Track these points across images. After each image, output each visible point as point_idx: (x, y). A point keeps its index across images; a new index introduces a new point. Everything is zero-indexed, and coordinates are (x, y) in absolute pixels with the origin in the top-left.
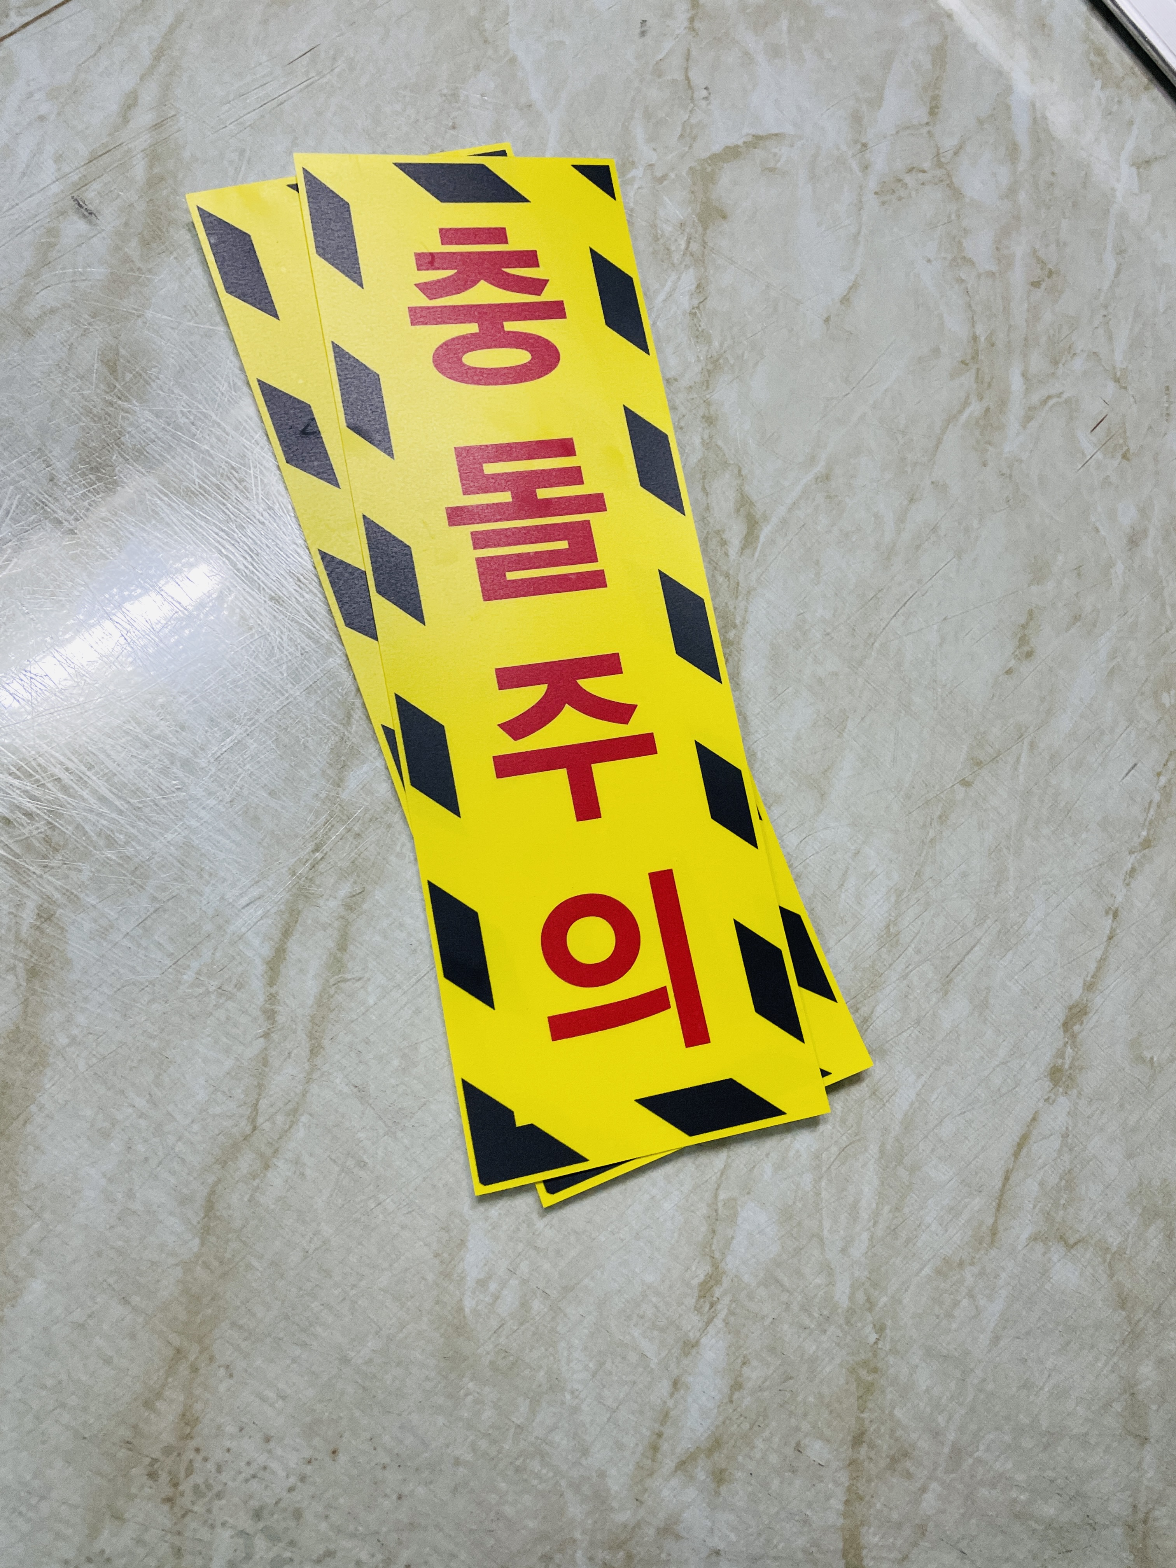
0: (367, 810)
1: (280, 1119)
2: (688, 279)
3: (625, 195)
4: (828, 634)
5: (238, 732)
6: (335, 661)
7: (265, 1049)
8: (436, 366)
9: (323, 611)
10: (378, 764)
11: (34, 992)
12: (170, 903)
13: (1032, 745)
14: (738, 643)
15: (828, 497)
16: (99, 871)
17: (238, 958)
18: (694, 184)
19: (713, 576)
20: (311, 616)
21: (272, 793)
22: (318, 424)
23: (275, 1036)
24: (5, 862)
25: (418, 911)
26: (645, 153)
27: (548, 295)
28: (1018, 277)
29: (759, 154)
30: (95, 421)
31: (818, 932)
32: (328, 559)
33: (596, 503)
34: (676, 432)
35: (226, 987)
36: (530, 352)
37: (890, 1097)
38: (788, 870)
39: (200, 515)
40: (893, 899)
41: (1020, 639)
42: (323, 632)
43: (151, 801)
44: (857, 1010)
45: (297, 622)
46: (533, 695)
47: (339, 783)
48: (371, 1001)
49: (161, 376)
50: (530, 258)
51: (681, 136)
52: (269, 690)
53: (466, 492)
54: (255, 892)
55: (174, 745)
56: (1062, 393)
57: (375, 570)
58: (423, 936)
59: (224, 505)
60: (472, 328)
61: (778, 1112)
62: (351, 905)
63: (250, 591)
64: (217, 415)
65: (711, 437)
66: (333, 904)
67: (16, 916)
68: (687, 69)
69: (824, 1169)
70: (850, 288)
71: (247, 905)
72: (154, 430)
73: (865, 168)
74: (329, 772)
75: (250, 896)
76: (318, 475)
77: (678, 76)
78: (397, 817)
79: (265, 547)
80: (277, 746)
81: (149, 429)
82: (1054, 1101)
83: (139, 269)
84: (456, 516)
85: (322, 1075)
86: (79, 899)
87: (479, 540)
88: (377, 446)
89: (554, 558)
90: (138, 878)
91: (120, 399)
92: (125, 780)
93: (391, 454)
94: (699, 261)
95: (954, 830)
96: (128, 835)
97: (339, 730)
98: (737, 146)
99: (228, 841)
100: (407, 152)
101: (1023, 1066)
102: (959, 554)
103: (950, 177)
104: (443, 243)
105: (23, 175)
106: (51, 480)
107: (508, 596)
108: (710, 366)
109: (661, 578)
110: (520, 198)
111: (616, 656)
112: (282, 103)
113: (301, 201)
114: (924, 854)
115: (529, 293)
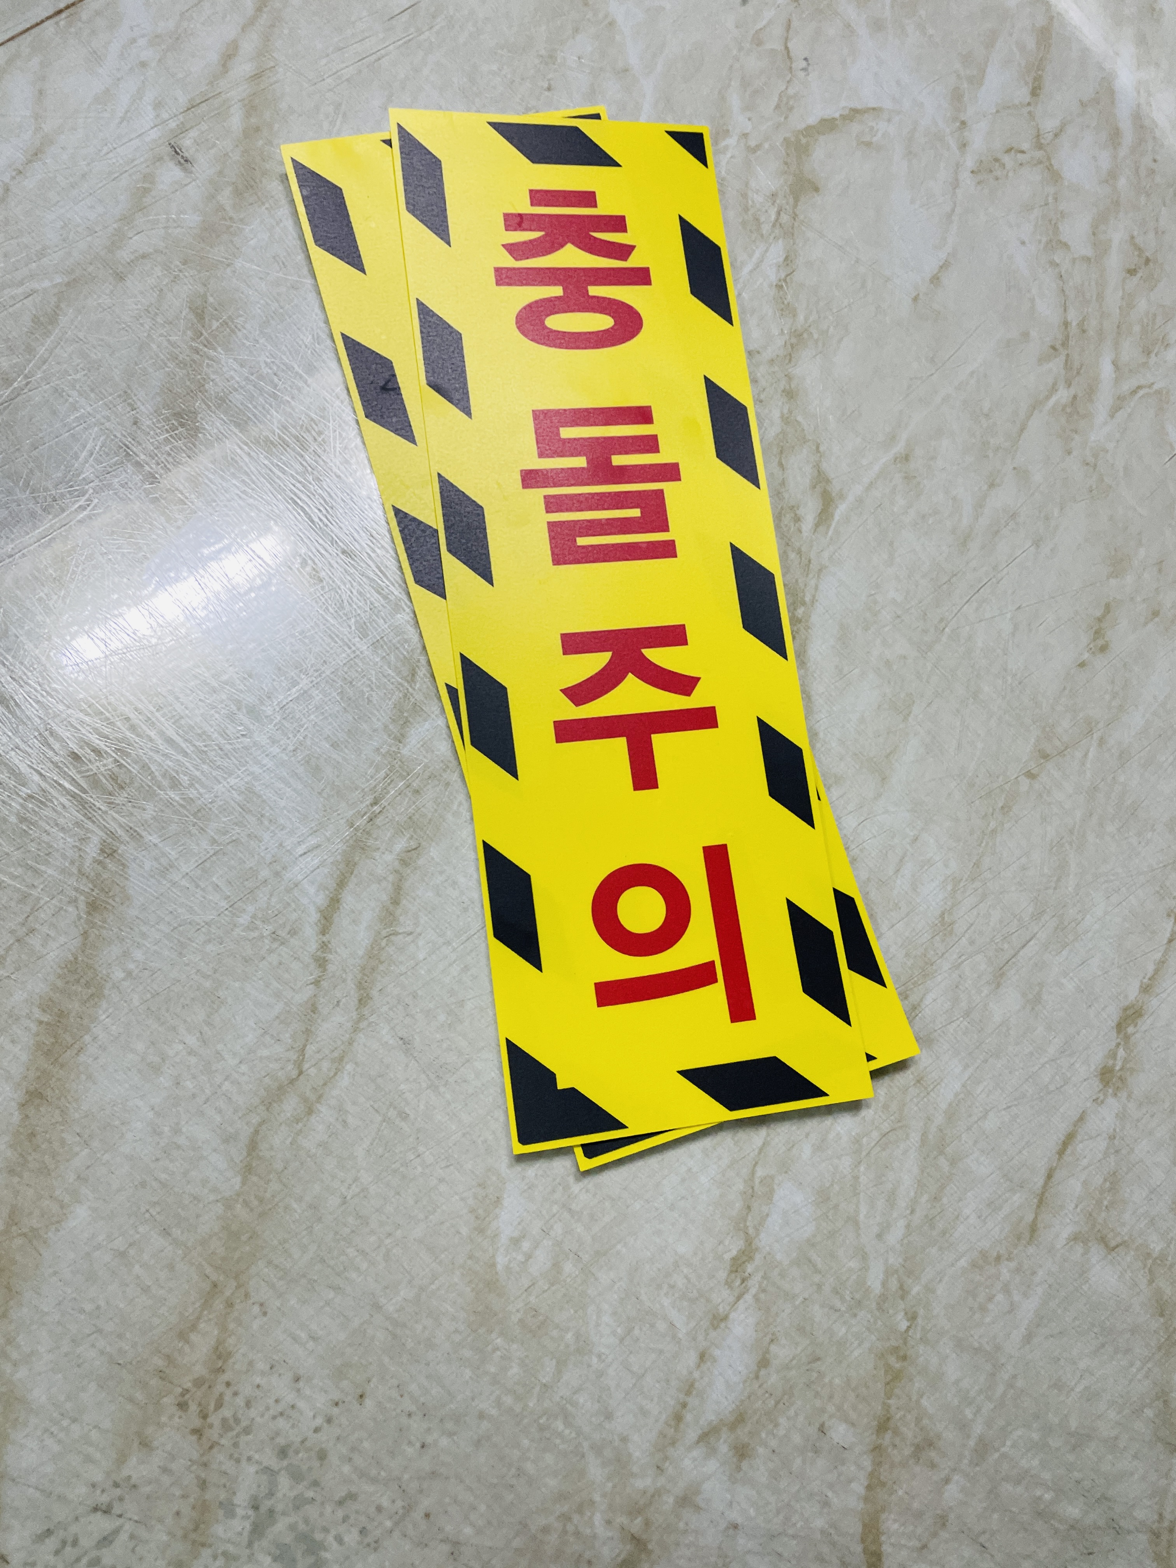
0: (426, 767)
1: (325, 1065)
2: (776, 252)
3: (717, 165)
4: (898, 617)
5: (304, 682)
6: (403, 618)
7: (315, 996)
8: (518, 328)
9: (396, 569)
10: (439, 722)
11: (93, 925)
12: (229, 847)
13: (1102, 742)
14: (807, 621)
15: (906, 478)
16: (162, 811)
17: (293, 905)
18: (788, 155)
19: (785, 552)
20: (381, 572)
21: (335, 745)
22: (399, 380)
23: (325, 984)
24: (72, 796)
25: (472, 870)
26: (740, 121)
27: (633, 262)
28: (1114, 262)
29: (855, 128)
30: (181, 368)
31: (871, 916)
32: (401, 515)
33: (671, 472)
34: (755, 404)
35: (279, 932)
36: (613, 317)
37: (935, 1087)
38: (844, 853)
39: (278, 465)
40: (949, 888)
41: (1096, 633)
42: (392, 588)
43: (216, 745)
44: (906, 998)
45: (368, 578)
46: (598, 661)
47: (400, 739)
48: (421, 956)
49: (248, 326)
50: (618, 223)
51: (778, 107)
52: (336, 642)
53: (541, 455)
54: (313, 841)
55: (241, 692)
56: (1153, 384)
57: (447, 529)
58: (475, 896)
59: (302, 456)
60: (557, 291)
61: (820, 1093)
62: (407, 859)
63: (323, 543)
64: (299, 366)
65: (790, 412)
66: (389, 857)
67: (80, 849)
68: (787, 39)
69: (864, 1153)
70: (941, 267)
71: (305, 853)
72: (238, 379)
73: (963, 146)
74: (391, 726)
75: (307, 845)
76: (396, 431)
77: (778, 46)
78: (455, 777)
79: (339, 500)
80: (341, 699)
81: (232, 377)
82: (1102, 1102)
83: (231, 218)
84: (530, 479)
85: (370, 1024)
86: (141, 836)
88: (456, 405)
89: (625, 526)
90: (200, 819)
91: (206, 346)
92: (191, 723)
93: (468, 413)
94: (789, 233)
95: (1016, 822)
96: (192, 778)
97: (403, 686)
98: (834, 119)
99: (289, 790)
100: (503, 111)
101: (1073, 1064)
102: (1037, 543)
103: (1049, 159)
104: (532, 205)
105: (123, 119)
106: (135, 423)
107: (578, 562)
108: (794, 340)
109: (732, 551)
110: (611, 162)
111: (682, 627)
112: (380, 58)
113: (394, 157)
114: (983, 845)
115: (616, 258)
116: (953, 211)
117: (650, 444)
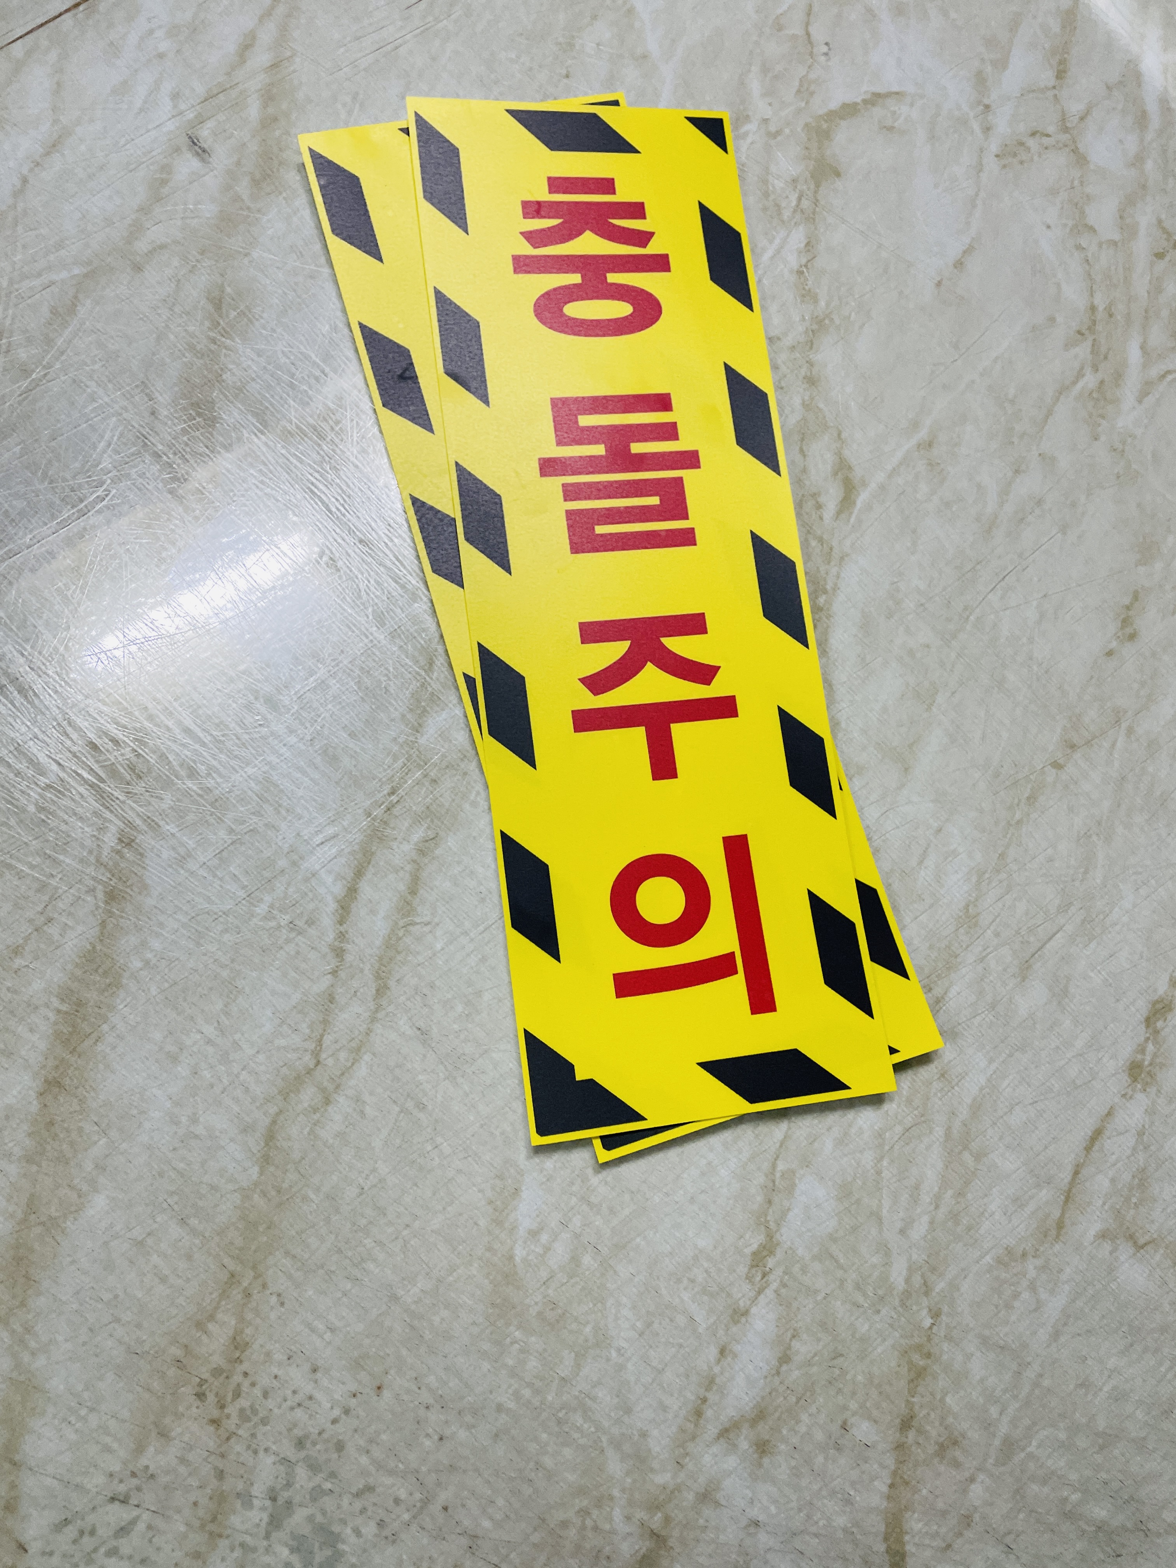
0: (444, 756)
1: (343, 1055)
2: (798, 238)
3: (737, 150)
4: (922, 605)
5: (322, 672)
6: (421, 607)
7: (332, 986)
8: (536, 315)
9: (413, 558)
10: (457, 712)
11: (110, 914)
12: (247, 837)
13: (1130, 731)
14: (828, 609)
15: (930, 464)
16: (179, 800)
17: (310, 895)
18: (809, 140)
19: (806, 540)
20: (398, 559)
21: (352, 735)
22: (416, 369)
23: (342, 974)
24: (90, 785)
25: (490, 860)
26: (761, 107)
27: (652, 248)
28: (1142, 246)
29: (877, 112)
30: (198, 358)
31: (895, 908)
33: (691, 460)
34: (775, 391)
35: (297, 922)
36: (632, 304)
37: (959, 1081)
38: (867, 843)
39: (295, 455)
40: (974, 879)
41: (1123, 620)
42: (409, 577)
43: (234, 734)
44: (930, 990)
45: (385, 567)
46: (616, 650)
47: (418, 729)
48: (439, 946)
49: (265, 315)
50: (637, 210)
51: (799, 91)
52: (353, 632)
53: (559, 443)
54: (330, 831)
55: (258, 681)
57: (464, 518)
58: (493, 885)
59: (319, 445)
60: (575, 278)
61: (842, 1086)
62: (424, 849)
63: (341, 532)
64: (316, 356)
65: (812, 398)
66: (406, 847)
67: (98, 839)
68: (807, 24)
69: (887, 1148)
70: (965, 252)
71: (322, 843)
72: (255, 369)
73: (987, 129)
74: (409, 716)
75: (324, 834)
76: (413, 420)
77: (799, 31)
78: (473, 765)
79: (357, 490)
80: (359, 688)
81: (249, 366)
82: (1131, 1097)
83: (248, 208)
84: (548, 467)
85: (387, 1015)
86: (159, 826)
87: (570, 493)
88: (473, 393)
89: (644, 514)
90: (217, 809)
91: (222, 335)
92: (209, 713)
93: (486, 402)
94: (810, 219)
95: (1043, 812)
96: (210, 768)
97: (420, 675)
98: (856, 104)
99: (306, 779)
100: (522, 99)
101: (1101, 1059)
102: (1064, 529)
103: (1074, 142)
104: (550, 192)
105: (141, 110)
106: (153, 413)
107: (597, 550)
108: (815, 327)
109: (752, 539)
110: (630, 149)
111: (702, 616)
112: (397, 48)
113: (411, 146)
114: (1008, 836)
115: (634, 245)
116: (977, 195)
117: (670, 431)
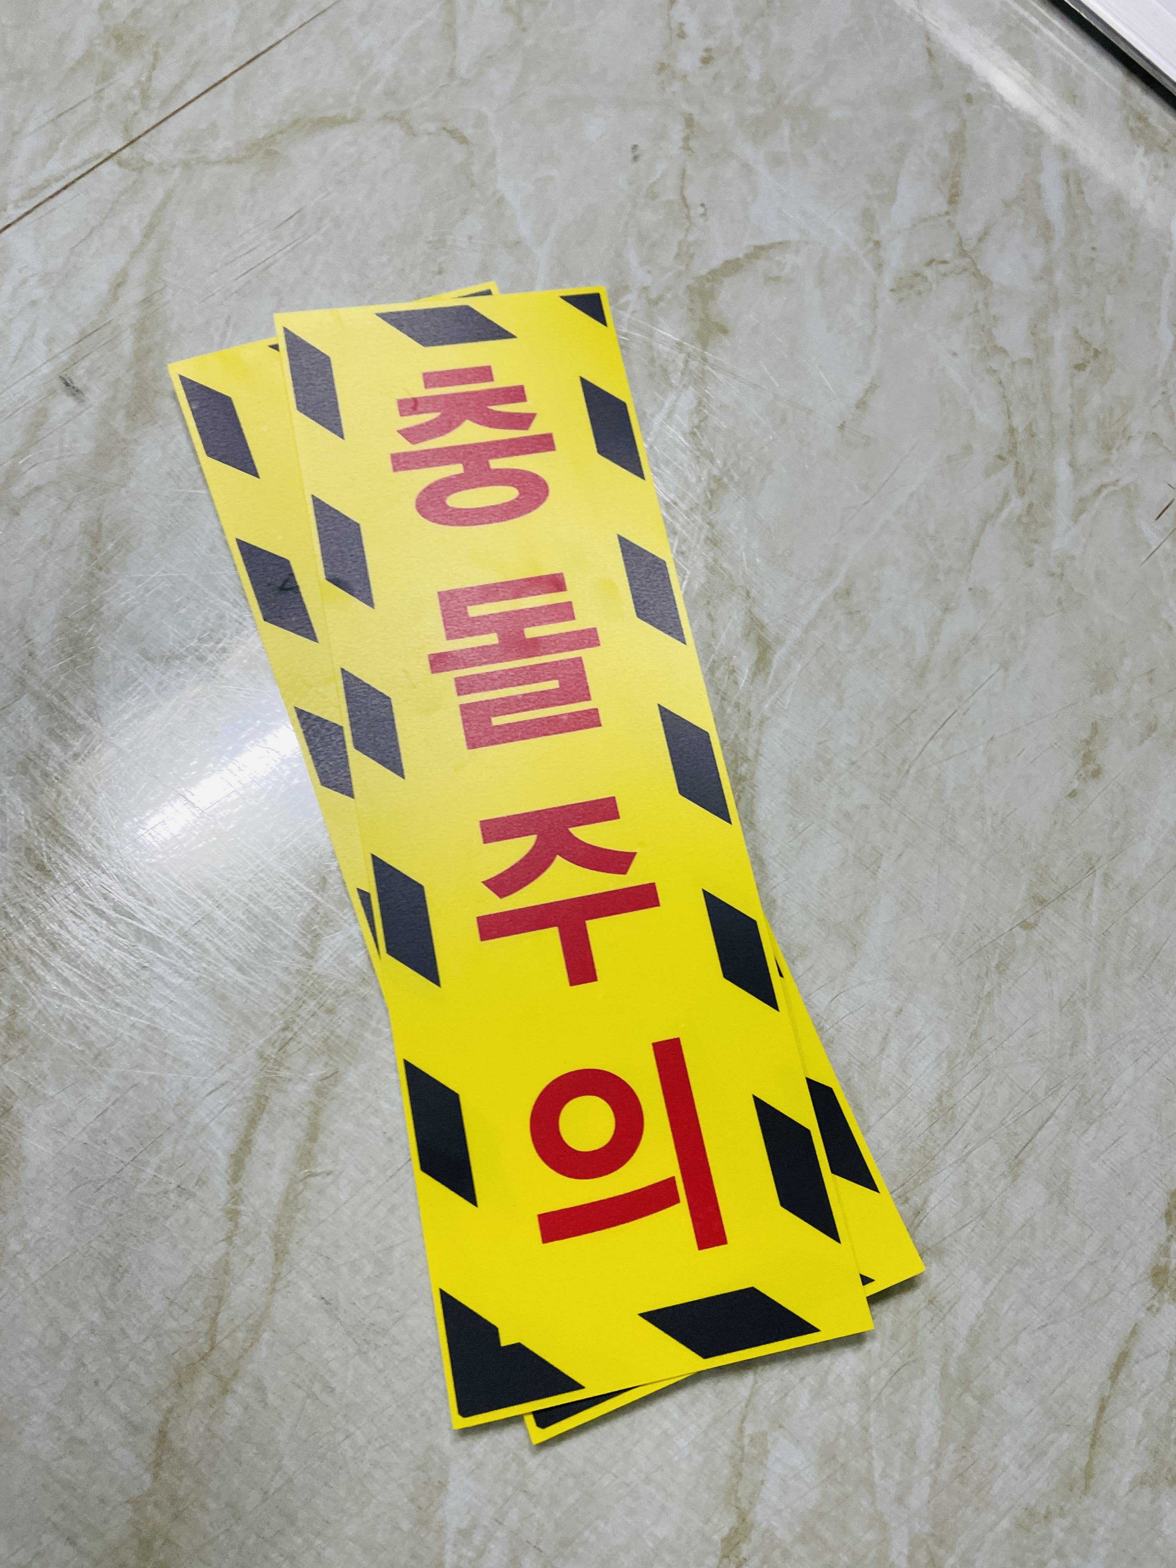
0: (340, 982)
1: (240, 1335)
2: (687, 399)
3: (617, 321)
4: (853, 763)
7: (228, 1254)
8: (419, 511)
10: (353, 932)
12: (131, 1093)
13: (1107, 878)
14: (752, 778)
15: (850, 613)
16: (58, 1060)
17: (200, 1151)
18: (692, 301)
19: (720, 708)
21: (241, 969)
22: (297, 578)
23: (238, 1241)
25: (395, 1094)
26: (639, 275)
27: (536, 429)
28: (1059, 361)
29: (761, 264)
30: (75, 593)
31: (857, 1108)
32: (304, 716)
33: (589, 638)
34: (675, 556)
35: (186, 1185)
36: (518, 488)
37: (951, 1308)
38: (816, 1035)
40: (945, 1065)
41: (1085, 756)
44: (906, 1201)
46: (520, 847)
47: (311, 954)
49: (142, 543)
50: (517, 394)
51: (678, 256)
53: (449, 637)
54: (220, 1078)
56: (1117, 481)
57: (352, 725)
58: (399, 1122)
60: (457, 469)
61: (810, 1329)
62: (322, 1088)
64: (196, 578)
65: (716, 560)
66: (302, 1088)
68: (682, 189)
70: (867, 391)
71: (211, 1093)
72: (133, 597)
73: (879, 266)
74: (301, 942)
75: (214, 1082)
76: (295, 631)
77: (673, 196)
78: (372, 990)
80: (247, 917)
82: (1158, 1310)
83: (124, 440)
84: (439, 662)
88: (357, 597)
89: (542, 700)
90: (98, 1066)
91: (101, 569)
92: (89, 960)
93: (370, 603)
94: (700, 379)
95: (1016, 981)
96: (89, 1020)
97: (312, 897)
98: (738, 259)
99: (193, 1023)
100: (394, 300)
101: (1117, 1267)
102: (1005, 666)
103: (974, 265)
104: (426, 387)
106: (31, 654)
107: (494, 742)
108: (713, 486)
109: (661, 713)
110: (506, 335)
111: (612, 800)
112: (268, 267)
113: (282, 360)
114: (980, 1011)
115: (517, 428)
116: (874, 332)
117: (565, 612)
